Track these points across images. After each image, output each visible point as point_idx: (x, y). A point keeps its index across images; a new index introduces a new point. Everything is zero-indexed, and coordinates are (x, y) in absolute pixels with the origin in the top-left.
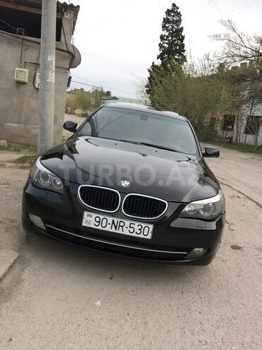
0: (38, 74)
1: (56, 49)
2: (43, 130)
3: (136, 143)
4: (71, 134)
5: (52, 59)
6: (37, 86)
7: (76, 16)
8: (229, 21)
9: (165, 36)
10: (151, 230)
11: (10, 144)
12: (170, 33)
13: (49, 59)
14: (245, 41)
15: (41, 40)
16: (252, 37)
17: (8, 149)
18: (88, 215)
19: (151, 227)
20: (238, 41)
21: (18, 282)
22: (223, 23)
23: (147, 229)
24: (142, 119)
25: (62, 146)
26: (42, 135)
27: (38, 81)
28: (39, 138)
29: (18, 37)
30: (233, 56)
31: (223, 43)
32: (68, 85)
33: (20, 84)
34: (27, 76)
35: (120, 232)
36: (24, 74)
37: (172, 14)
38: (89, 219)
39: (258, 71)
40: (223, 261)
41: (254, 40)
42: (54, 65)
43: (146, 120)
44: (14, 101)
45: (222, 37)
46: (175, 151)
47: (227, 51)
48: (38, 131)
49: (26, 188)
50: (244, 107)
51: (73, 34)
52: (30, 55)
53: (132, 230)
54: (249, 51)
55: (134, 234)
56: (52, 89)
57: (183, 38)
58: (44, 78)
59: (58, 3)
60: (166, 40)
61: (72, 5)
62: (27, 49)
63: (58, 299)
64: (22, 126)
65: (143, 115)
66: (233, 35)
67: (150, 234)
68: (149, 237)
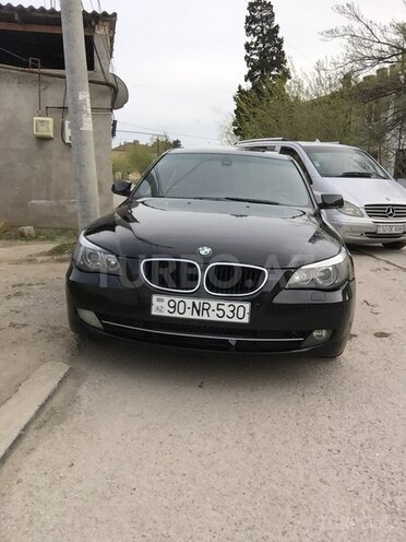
0: (67, 123)
1: (90, 82)
2: (84, 201)
3: (217, 199)
4: (124, 198)
5: (84, 96)
6: (67, 141)
7: (112, 28)
8: (348, 5)
9: (252, 43)
10: (247, 311)
11: (38, 230)
12: (259, 37)
13: (81, 97)
14: (378, 34)
15: (65, 72)
16: (388, 25)
17: (36, 238)
18: (158, 300)
19: (247, 306)
20: (367, 34)
21: (73, 400)
22: (341, 10)
23: (241, 309)
24: (223, 164)
25: (112, 215)
26: (84, 210)
27: (68, 132)
28: (79, 215)
29: (32, 72)
30: (362, 59)
31: (344, 41)
32: (113, 134)
33: (43, 140)
34: (51, 127)
35: (205, 317)
36: (47, 126)
37: (259, 8)
38: (160, 304)
39: (402, 77)
40: (362, 353)
41: (391, 29)
42: (89, 105)
43: (230, 165)
44: (37, 166)
45: (341, 31)
46: (277, 204)
47: (351, 53)
48: (77, 207)
49: (69, 274)
50: (389, 136)
51: (111, 57)
52: (53, 96)
53: (221, 313)
54: (386, 48)
55: (225, 319)
56: (90, 140)
57: (281, 41)
58: (76, 126)
59: (84, 13)
60: (255, 49)
61: (105, 14)
62: (46, 88)
63: (129, 416)
64: (53, 202)
65: (226, 159)
66: (357, 27)
67: (247, 316)
68: (246, 320)
